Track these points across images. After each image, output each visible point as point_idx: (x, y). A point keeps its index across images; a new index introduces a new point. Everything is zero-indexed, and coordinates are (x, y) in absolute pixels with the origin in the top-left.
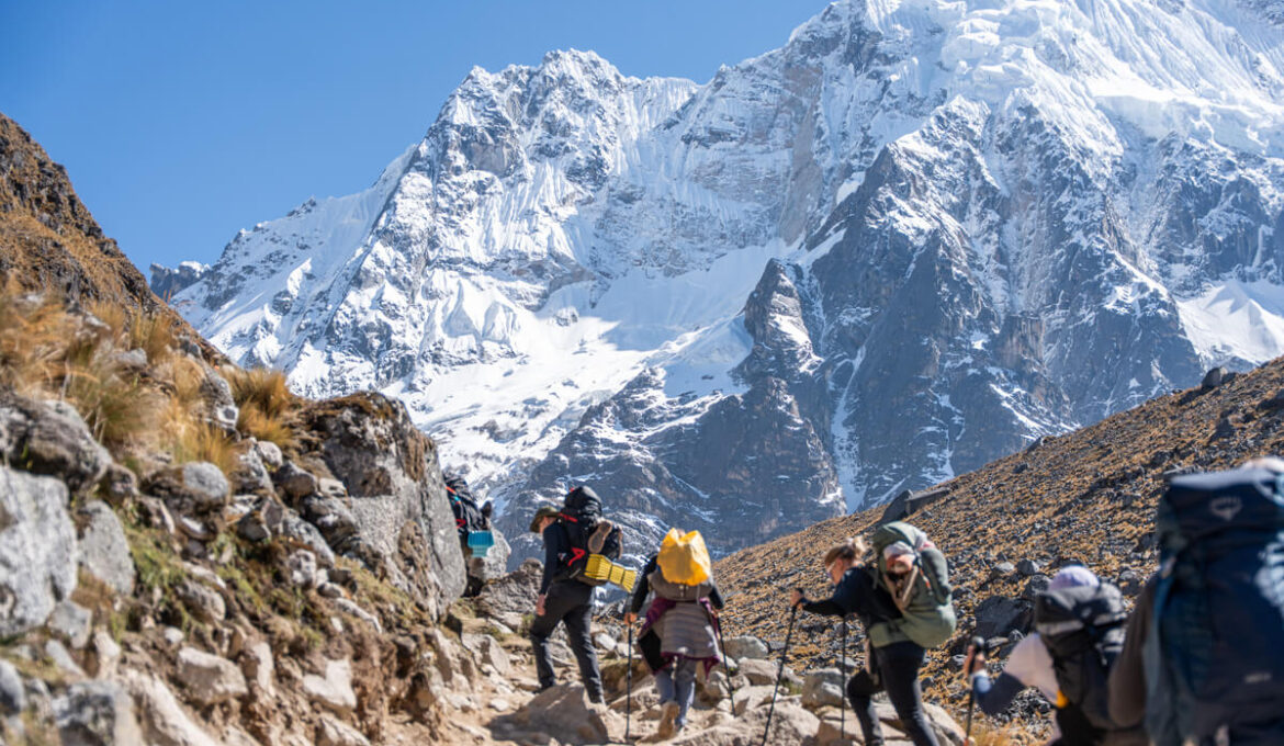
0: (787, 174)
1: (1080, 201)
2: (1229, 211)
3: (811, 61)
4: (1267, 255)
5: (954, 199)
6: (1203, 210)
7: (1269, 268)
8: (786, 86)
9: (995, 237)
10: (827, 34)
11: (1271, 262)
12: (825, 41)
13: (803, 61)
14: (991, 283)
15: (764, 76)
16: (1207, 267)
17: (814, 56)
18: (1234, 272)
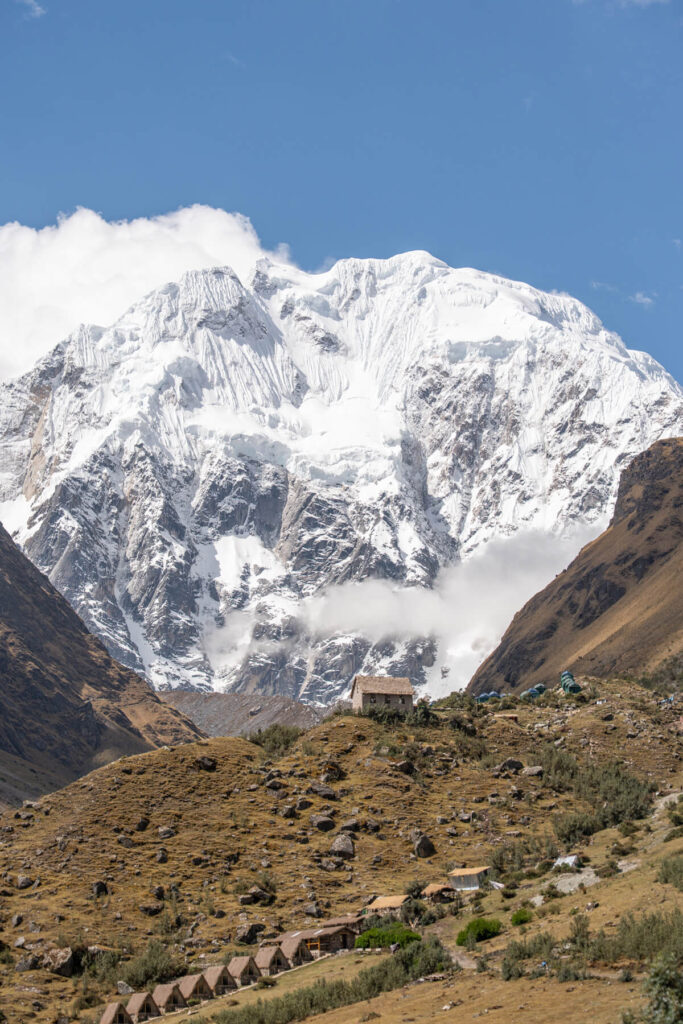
0: (29, 456)
1: (153, 503)
2: (235, 497)
3: (45, 382)
4: (250, 520)
5: (96, 502)
6: (221, 498)
7: (250, 527)
8: (31, 398)
9: (114, 521)
10: (55, 365)
11: (252, 523)
12: (53, 369)
13: (41, 383)
14: (108, 546)
15: (19, 391)
16: (219, 528)
17: (47, 379)
18: (232, 530)
